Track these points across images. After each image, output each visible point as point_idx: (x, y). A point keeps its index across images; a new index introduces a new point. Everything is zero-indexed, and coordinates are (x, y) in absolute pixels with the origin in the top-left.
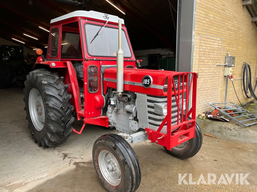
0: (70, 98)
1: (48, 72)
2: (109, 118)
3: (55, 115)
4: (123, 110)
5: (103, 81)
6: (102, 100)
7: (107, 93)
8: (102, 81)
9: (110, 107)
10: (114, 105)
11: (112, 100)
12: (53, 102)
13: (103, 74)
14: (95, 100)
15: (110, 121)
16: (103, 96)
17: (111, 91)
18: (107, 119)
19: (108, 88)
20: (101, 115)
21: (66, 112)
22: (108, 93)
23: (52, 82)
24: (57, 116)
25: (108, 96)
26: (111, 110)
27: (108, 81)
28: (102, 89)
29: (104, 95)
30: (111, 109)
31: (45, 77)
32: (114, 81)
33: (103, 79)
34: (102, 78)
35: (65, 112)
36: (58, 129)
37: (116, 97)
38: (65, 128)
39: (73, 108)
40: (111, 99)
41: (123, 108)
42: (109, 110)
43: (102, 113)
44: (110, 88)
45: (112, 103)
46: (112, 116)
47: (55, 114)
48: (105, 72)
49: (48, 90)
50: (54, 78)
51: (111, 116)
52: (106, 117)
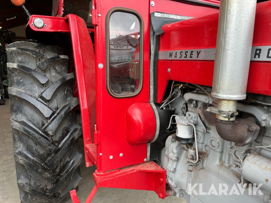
0: (72, 108)
1: (33, 45)
2: (170, 175)
3: (29, 149)
4: (217, 162)
5: (157, 62)
6: (149, 118)
7: (165, 98)
8: (154, 62)
9: (173, 142)
10: (187, 140)
11: (183, 122)
12: (25, 115)
13: (159, 37)
14: (129, 119)
15: (170, 181)
16: (154, 107)
17: (179, 94)
18: (163, 175)
19: (170, 82)
20: (145, 160)
21: (59, 142)
22: (170, 100)
23: (32, 65)
24: (33, 154)
25: (167, 107)
26: (175, 151)
27: (173, 58)
28: (152, 87)
29: (158, 105)
30: (177, 148)
31: (22, 54)
32: (194, 57)
33: (156, 55)
34: (153, 52)
35: (56, 142)
36: (38, 184)
37: (196, 115)
38: (57, 182)
39: (77, 132)
40: (177, 118)
41: (218, 155)
42: (170, 149)
43: (148, 154)
44: (176, 83)
45: (183, 132)
46: (178, 169)
47: (27, 147)
48: (162, 32)
49: (19, 83)
50: (39, 57)
51: (175, 169)
52: (159, 169)
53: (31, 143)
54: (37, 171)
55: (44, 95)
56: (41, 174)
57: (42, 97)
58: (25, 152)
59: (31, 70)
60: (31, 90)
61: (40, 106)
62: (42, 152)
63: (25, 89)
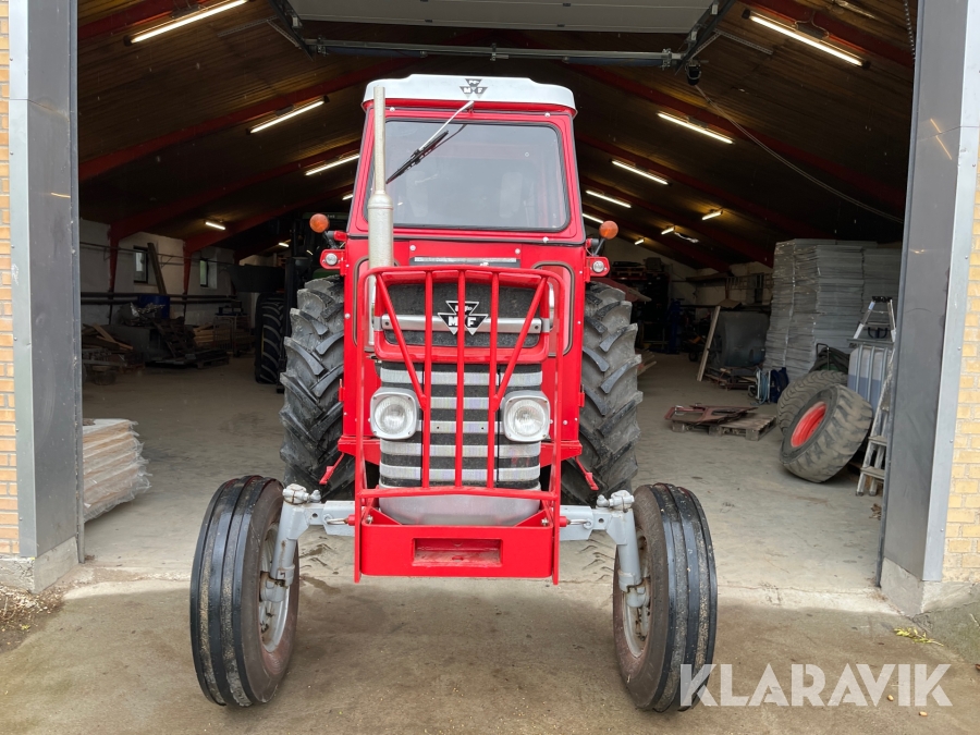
12: (296, 370)
23: (316, 314)
24: (298, 418)
35: (324, 407)
49: (298, 334)
53: (299, 405)
54: (299, 437)
55: (317, 349)
56: (303, 443)
57: (316, 351)
58: (291, 415)
59: (311, 318)
60: (308, 342)
61: (311, 361)
62: (308, 417)
63: (302, 341)
